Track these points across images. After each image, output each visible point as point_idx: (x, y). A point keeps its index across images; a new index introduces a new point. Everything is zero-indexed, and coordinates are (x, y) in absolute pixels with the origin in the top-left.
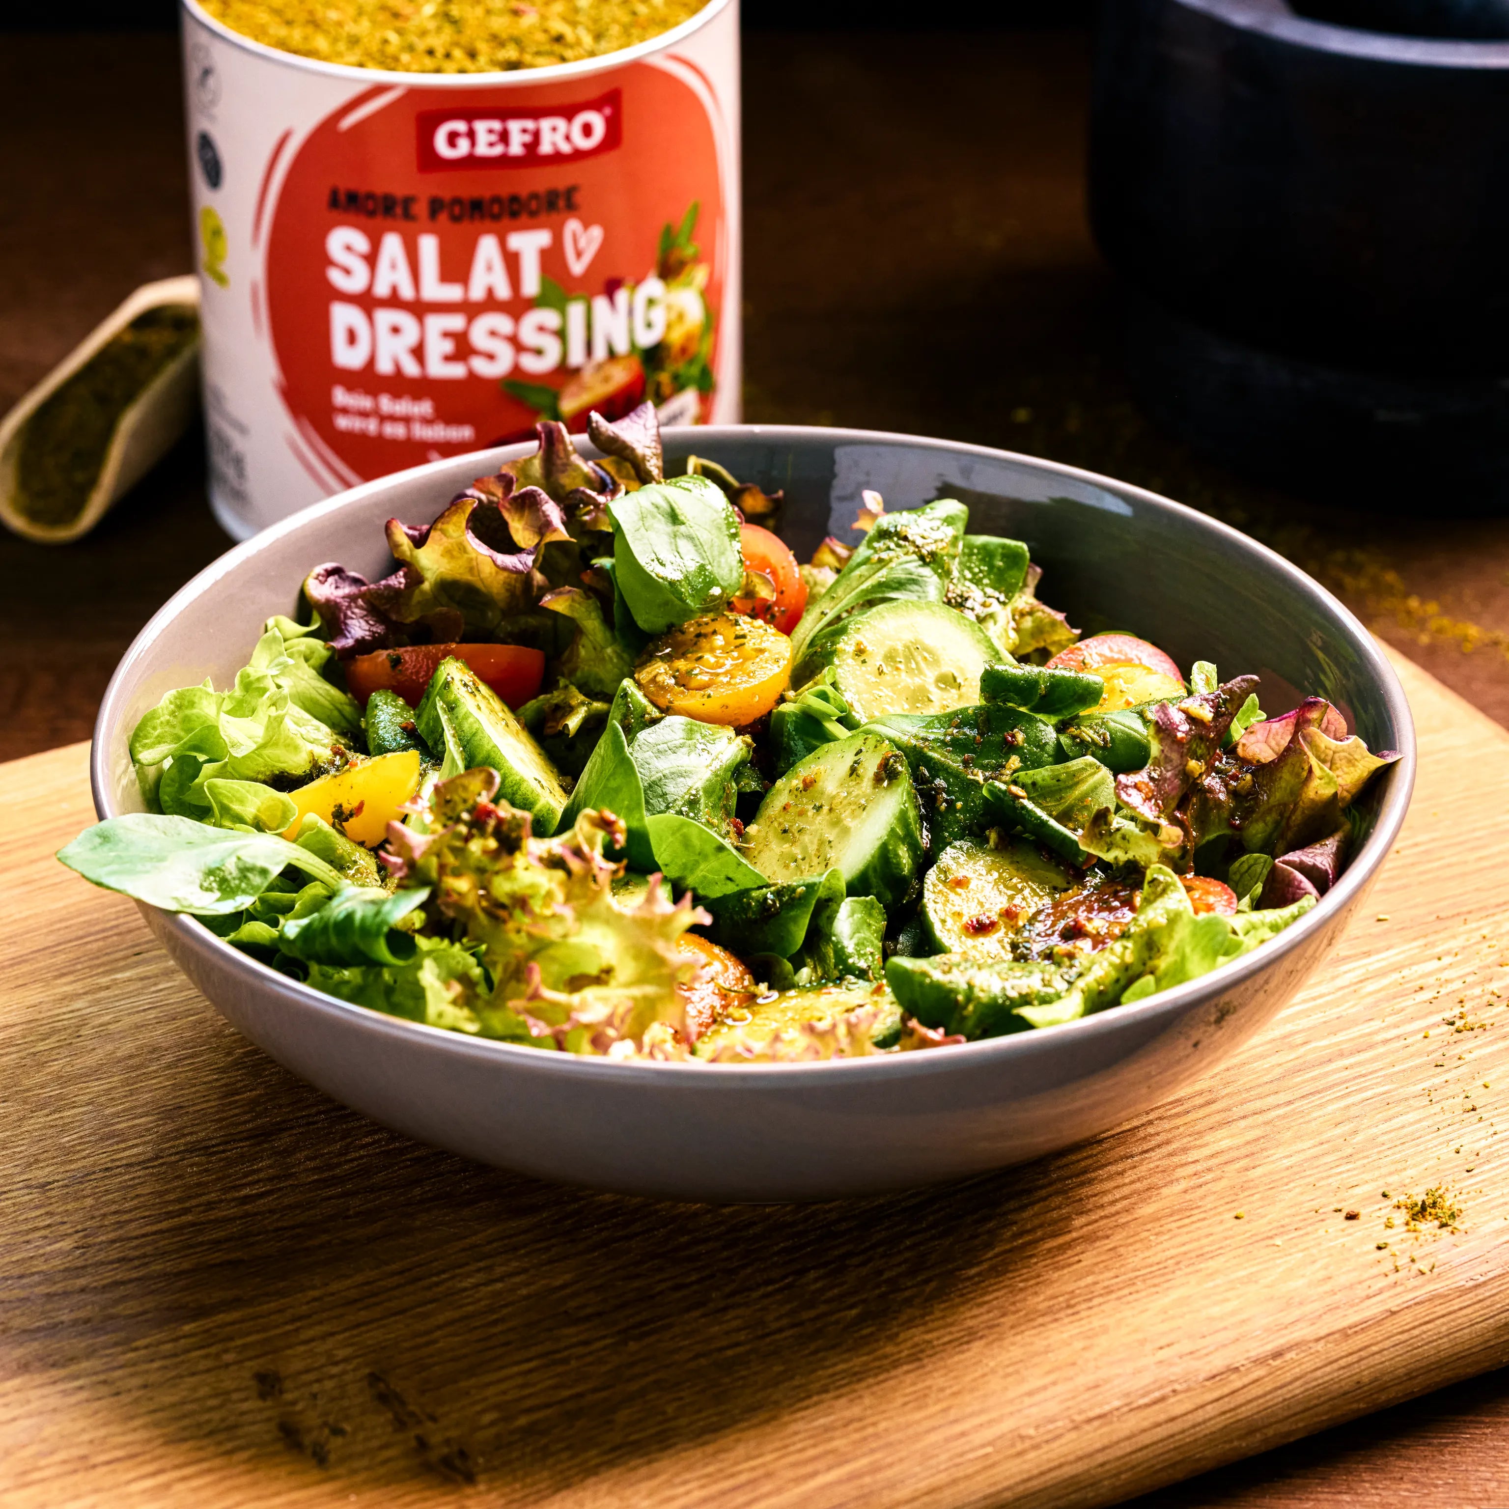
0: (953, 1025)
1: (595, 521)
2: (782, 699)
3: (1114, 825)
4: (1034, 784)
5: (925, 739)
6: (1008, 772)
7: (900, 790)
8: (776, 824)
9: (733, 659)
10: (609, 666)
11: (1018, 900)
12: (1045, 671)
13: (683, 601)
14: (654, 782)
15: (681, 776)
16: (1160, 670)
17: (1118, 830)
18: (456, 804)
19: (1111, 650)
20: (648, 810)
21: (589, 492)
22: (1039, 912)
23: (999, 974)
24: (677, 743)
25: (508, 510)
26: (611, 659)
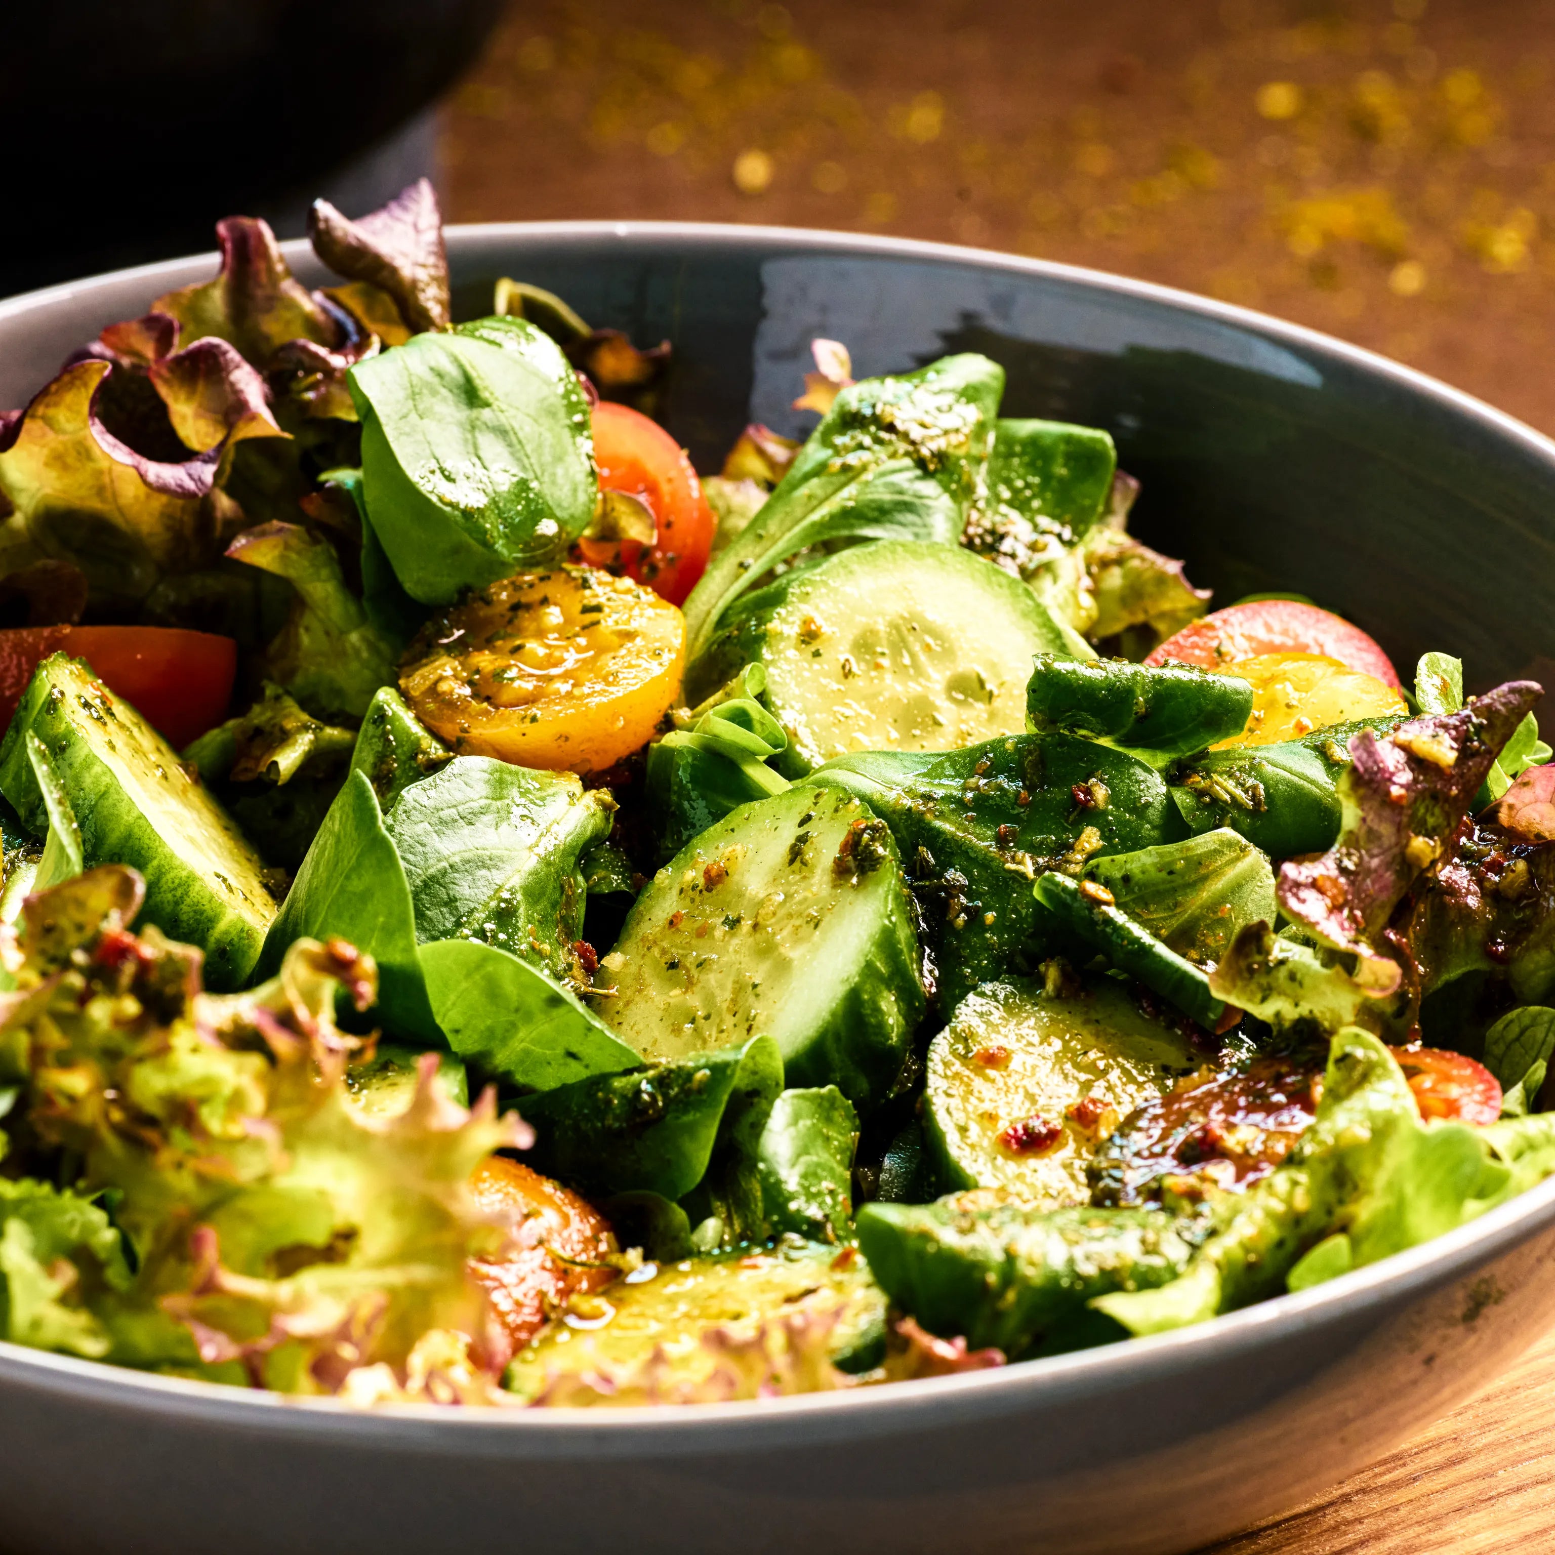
0: (980, 1330)
1: (325, 401)
2: (667, 724)
3: (1276, 954)
4: (1126, 879)
5: (927, 798)
6: (1079, 857)
7: (881, 890)
8: (656, 951)
9: (580, 650)
10: (354, 666)
11: (1098, 1091)
12: (1147, 670)
13: (488, 545)
14: (432, 878)
15: (483, 864)
16: (1357, 664)
17: (1282, 962)
18: (63, 932)
19: (1269, 628)
20: (422, 929)
21: (314, 347)
22: (1138, 1114)
23: (1062, 1231)
24: (475, 805)
25: (166, 381)
26: (357, 652)
